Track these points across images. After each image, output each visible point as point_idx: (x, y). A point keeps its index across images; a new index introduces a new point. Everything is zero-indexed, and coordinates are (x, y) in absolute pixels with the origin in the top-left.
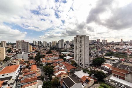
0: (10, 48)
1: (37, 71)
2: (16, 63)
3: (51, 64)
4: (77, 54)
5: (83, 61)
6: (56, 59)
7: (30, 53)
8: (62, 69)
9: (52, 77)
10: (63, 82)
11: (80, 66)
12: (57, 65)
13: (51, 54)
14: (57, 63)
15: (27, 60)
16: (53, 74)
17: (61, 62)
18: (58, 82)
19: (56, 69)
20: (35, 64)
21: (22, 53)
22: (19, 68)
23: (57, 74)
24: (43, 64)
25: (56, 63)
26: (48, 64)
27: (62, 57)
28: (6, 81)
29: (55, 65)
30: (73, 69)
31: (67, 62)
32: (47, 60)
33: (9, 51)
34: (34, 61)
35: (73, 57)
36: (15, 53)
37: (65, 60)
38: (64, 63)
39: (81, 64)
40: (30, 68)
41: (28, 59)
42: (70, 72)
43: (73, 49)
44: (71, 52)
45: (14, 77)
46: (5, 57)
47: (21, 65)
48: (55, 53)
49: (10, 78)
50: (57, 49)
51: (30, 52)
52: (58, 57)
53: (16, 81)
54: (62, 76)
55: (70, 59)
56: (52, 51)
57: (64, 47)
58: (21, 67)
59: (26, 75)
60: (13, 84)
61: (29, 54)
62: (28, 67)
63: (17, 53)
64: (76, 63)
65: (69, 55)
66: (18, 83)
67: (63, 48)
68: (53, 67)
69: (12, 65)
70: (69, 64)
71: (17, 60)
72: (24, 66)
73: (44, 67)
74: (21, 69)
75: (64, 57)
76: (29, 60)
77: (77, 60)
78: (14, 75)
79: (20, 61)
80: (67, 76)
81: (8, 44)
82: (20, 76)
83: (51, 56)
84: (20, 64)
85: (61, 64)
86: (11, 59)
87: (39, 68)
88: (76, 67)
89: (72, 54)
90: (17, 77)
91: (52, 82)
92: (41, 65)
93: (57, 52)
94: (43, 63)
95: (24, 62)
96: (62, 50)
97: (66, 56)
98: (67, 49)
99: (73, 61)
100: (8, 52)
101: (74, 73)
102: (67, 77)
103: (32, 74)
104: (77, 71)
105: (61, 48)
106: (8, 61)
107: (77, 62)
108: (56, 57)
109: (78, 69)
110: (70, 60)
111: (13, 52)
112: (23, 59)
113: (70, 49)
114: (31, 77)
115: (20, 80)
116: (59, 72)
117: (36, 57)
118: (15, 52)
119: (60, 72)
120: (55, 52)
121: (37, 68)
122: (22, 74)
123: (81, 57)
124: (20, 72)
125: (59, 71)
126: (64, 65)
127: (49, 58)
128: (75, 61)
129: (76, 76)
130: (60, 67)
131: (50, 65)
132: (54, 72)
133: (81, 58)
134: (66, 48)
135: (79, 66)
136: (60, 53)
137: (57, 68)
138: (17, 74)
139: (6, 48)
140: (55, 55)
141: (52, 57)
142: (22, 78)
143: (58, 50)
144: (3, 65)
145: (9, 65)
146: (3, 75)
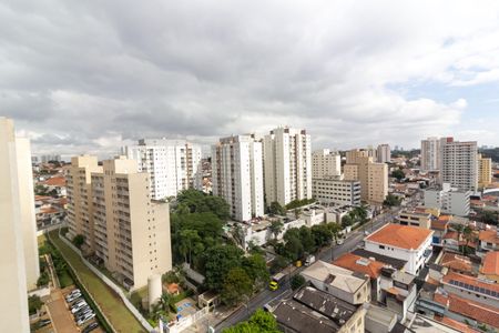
0: (401, 167)
2: (417, 219)
7: (478, 194)
15: (465, 222)
21: (440, 188)
22: (427, 244)
28: (387, 267)
33: (397, 176)
36: (416, 186)
40: (477, 261)
41: (471, 218)
45: (412, 268)
46: (386, 194)
47: (438, 235)
49: (400, 264)
51: (481, 190)
53: (419, 283)
58: (436, 240)
59: (456, 283)
60: (408, 288)
61: (473, 198)
62: (465, 251)
63: (422, 186)
66: (426, 296)
69: (406, 223)
71: (423, 210)
72: (450, 241)
74: (437, 250)
76: (475, 223)
78: (415, 260)
79: (434, 218)
81: (395, 154)
84: (432, 228)
86: (403, 203)
90: (424, 271)
95: (452, 225)
100: (394, 179)
103: (488, 292)
106: (394, 208)
111: (408, 181)
112: (444, 211)
115: (433, 287)
118: (415, 181)
122: (439, 269)
124: (433, 259)
138: (421, 262)
139: (390, 165)
142: (442, 285)
144: (380, 216)
145: (396, 221)
146: (382, 247)
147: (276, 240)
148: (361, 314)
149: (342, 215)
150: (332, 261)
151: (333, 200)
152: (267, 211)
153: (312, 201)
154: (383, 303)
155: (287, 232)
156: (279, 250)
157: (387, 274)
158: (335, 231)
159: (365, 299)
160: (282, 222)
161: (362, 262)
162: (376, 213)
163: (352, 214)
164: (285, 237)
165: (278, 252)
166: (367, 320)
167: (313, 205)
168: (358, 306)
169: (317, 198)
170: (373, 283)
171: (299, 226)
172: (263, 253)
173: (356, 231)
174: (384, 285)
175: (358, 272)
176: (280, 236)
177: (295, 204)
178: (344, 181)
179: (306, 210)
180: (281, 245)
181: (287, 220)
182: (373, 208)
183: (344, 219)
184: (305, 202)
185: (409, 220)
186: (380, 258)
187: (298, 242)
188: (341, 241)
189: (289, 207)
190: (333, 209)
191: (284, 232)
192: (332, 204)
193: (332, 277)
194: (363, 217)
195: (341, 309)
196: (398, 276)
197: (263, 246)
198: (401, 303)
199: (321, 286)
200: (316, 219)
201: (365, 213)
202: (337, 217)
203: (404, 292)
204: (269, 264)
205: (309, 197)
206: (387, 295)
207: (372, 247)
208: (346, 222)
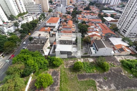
1: (73, 27)
2: (56, 15)
3: (87, 23)
4: (127, 16)
5: (130, 28)
6: (93, 18)
7: (67, 7)
8: (97, 30)
9: (85, 35)
10: (94, 43)
11: (122, 32)
12: (92, 25)
13: (89, 11)
14: (94, 23)
15: (65, 14)
16: (86, 33)
17: (98, 23)
18: (89, 41)
19: (90, 30)
20: (71, 20)
21: (61, 6)
23: (90, 34)
24: (78, 22)
25: (92, 23)
26: (83, 22)
27: (101, 17)
28: (52, 28)
29: (90, 25)
30: (109, 34)
31: (106, 25)
32: (83, 18)
33: (51, 2)
34: (71, 16)
35: (117, 19)
37: (104, 21)
38: (102, 25)
39: (125, 31)
40: (67, 23)
41: (66, 13)
42: (104, 36)
43: (124, 6)
44: (117, 11)
46: (49, 9)
47: (61, 19)
48: (94, 11)
49: (54, 27)
50: (98, 4)
51: (68, 6)
52: (97, 16)
53: (58, 30)
54: (95, 37)
55: (112, 21)
56: (91, 7)
57: (110, 2)
58: (60, 20)
59: (65, 28)
60: (56, 32)
62: (65, 21)
63: (57, 6)
64: (117, 28)
65: (112, 16)
67: (108, 4)
68: (88, 26)
70: (107, 27)
71: (57, 12)
72: (63, 19)
73: (79, 25)
74: (61, 22)
75: (104, 18)
76: (67, 15)
77: (122, 24)
78: (57, 25)
79: (60, 14)
80: (99, 38)
82: (61, 27)
83: (88, 13)
84: (60, 17)
85: (97, 25)
86: (53, 11)
87: (74, 25)
88: (114, 32)
89: (118, 14)
90: (59, 27)
91: (84, 39)
92: (77, 22)
93: (97, 9)
94: (79, 20)
95: (63, 16)
96: (105, 7)
97: (107, 16)
98: (112, 6)
99: (115, 25)
101: (109, 38)
102: (99, 40)
103: (69, 28)
104: (114, 37)
105: (104, 4)
106: (51, 13)
107: (119, 27)
108: (94, 16)
109: (117, 36)
110: (111, 23)
111: (53, 4)
112: (62, 12)
113: (118, 7)
114: (68, 30)
115: (60, 30)
116: (92, 33)
117: (73, 12)
118: (55, 4)
119: (94, 33)
120: (95, 9)
121: (73, 24)
122: (61, 26)
123: (129, 21)
124: (60, 24)
125: (93, 32)
126: (100, 27)
127: (86, 16)
128: (117, 25)
130: (95, 28)
131: (85, 23)
132: (87, 31)
133: (130, 23)
134: (112, 4)
135: (119, 32)
136: (101, 11)
137: (91, 28)
138: (58, 26)
140: (93, 13)
141: (89, 15)
142: (62, 29)
143: (99, 7)
144: (48, 15)
145: (52, 16)
146: (50, 24)
147: (18, 29)
148: (48, 40)
149: (38, 17)
150: (39, 30)
151: (34, 12)
152: (9, 19)
153: (27, 13)
154: (52, 36)
155: (21, 25)
156: (21, 32)
157: (52, 30)
158: (37, 22)
159: (48, 37)
160: (18, 22)
161: (46, 29)
162: (47, 15)
163: (41, 16)
164: (21, 27)
165: (21, 33)
166: (50, 41)
167: (28, 14)
168: (47, 39)
169: (28, 12)
170: (49, 33)
171: (25, 23)
172: (15, 34)
173: (43, 21)
174: (52, 32)
175: (46, 31)
176: (19, 27)
177: (20, 15)
178: (36, 4)
179: (25, 16)
180: (21, 30)
181: (20, 21)
182: (46, 13)
183: (39, 18)
184: (24, 13)
185: (55, 16)
186: (50, 27)
187: (27, 28)
188: (40, 25)
189: (18, 16)
190: (35, 15)
191: (20, 25)
192: (34, 14)
193: (40, 35)
194: (44, 17)
195: (44, 41)
196: (54, 30)
197: (14, 32)
198: (55, 35)
199: (38, 38)
200: (30, 19)
201: (44, 15)
202: (37, 17)
203: (55, 33)
204: (19, 37)
205: (25, 11)
206: (53, 34)
207: (48, 24)
208: (40, 19)
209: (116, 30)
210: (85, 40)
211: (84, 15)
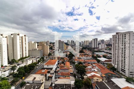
0: (52, 46)
1: (70, 68)
2: (55, 58)
3: (83, 64)
4: (117, 56)
5: (127, 67)
6: (88, 59)
8: (95, 71)
9: (84, 76)
10: (96, 86)
11: (121, 72)
12: (89, 66)
13: (83, 54)
14: (90, 63)
15: (63, 57)
16: (85, 74)
17: (94, 63)
18: (89, 84)
19: (88, 70)
20: (69, 61)
22: (57, 63)
23: (89, 75)
24: (75, 63)
25: (88, 63)
26: (80, 63)
27: (95, 58)
28: (49, 70)
29: (87, 65)
30: (109, 74)
31: (102, 65)
32: (79, 59)
34: (68, 58)
35: (111, 59)
37: (99, 61)
38: (98, 65)
39: (124, 71)
40: (64, 64)
42: (105, 77)
43: (111, 49)
44: (107, 53)
45: (54, 69)
46: (49, 53)
48: (87, 53)
49: (51, 69)
50: (89, 48)
52: (91, 57)
53: (55, 72)
54: (95, 78)
55: (106, 61)
56: (84, 50)
57: (99, 47)
58: (58, 62)
59: (62, 70)
60: (53, 74)
61: (64, 52)
62: (63, 63)
64: (114, 67)
65: (104, 57)
66: (57, 74)
67: (97, 48)
68: (86, 67)
69: (53, 59)
70: (104, 67)
72: (60, 61)
73: (76, 66)
75: (97, 58)
77: (117, 63)
78: (54, 67)
79: (58, 57)
80: (100, 80)
81: (51, 43)
82: (58, 69)
83: (83, 55)
85: (94, 65)
86: (52, 54)
87: (71, 66)
88: (113, 72)
89: (109, 55)
90: (56, 69)
91: (83, 81)
92: (74, 63)
93: (89, 52)
94: (75, 61)
95: (61, 58)
96: (96, 50)
97: (100, 57)
98: (101, 49)
99: (111, 65)
100: (50, 49)
101: (111, 79)
102: (101, 82)
104: (116, 77)
105: (94, 48)
106: (50, 56)
107: (116, 66)
108: (89, 57)
109: (118, 76)
110: (106, 63)
111: (53, 49)
113: (106, 50)
114: (65, 71)
115: (58, 72)
116: (91, 74)
117: (69, 55)
119: (93, 74)
120: (88, 52)
122: (59, 67)
123: (122, 60)
124: (58, 66)
125: (91, 72)
126: (97, 67)
127: (81, 57)
128: (113, 65)
129: (113, 83)
130: (93, 68)
131: (82, 64)
132: (86, 72)
133: (124, 62)
135: (118, 72)
136: (93, 53)
138: (56, 67)
139: (50, 46)
140: (87, 54)
141: (84, 57)
142: (59, 71)
143: (90, 50)
145: (51, 59)
146: (48, 66)
147: (13, 73)
148: (43, 85)
150: (35, 73)
151: (35, 56)
152: (9, 63)
154: (48, 80)
155: (19, 69)
157: (49, 72)
159: (44, 81)
161: (43, 71)
162: (46, 58)
163: (40, 59)
165: (14, 77)
167: (29, 58)
168: (42, 83)
169: (30, 56)
170: (46, 75)
171: (23, 66)
173: (42, 63)
175: (42, 74)
176: (15, 71)
177: (22, 59)
178: (38, 50)
179: (26, 60)
180: (16, 74)
181: (18, 65)
182: (46, 56)
183: (38, 61)
188: (37, 67)
189: (19, 60)
190: (35, 58)
191: (17, 69)
193: (35, 78)
194: (43, 59)
195: (38, 86)
196: (51, 72)
197: (7, 77)
198: (52, 78)
199: (31, 82)
200: (29, 62)
202: (36, 60)
205: (27, 56)
206: (49, 77)
207: (46, 67)
209: (113, 69)
210: (85, 82)
211: (80, 57)
